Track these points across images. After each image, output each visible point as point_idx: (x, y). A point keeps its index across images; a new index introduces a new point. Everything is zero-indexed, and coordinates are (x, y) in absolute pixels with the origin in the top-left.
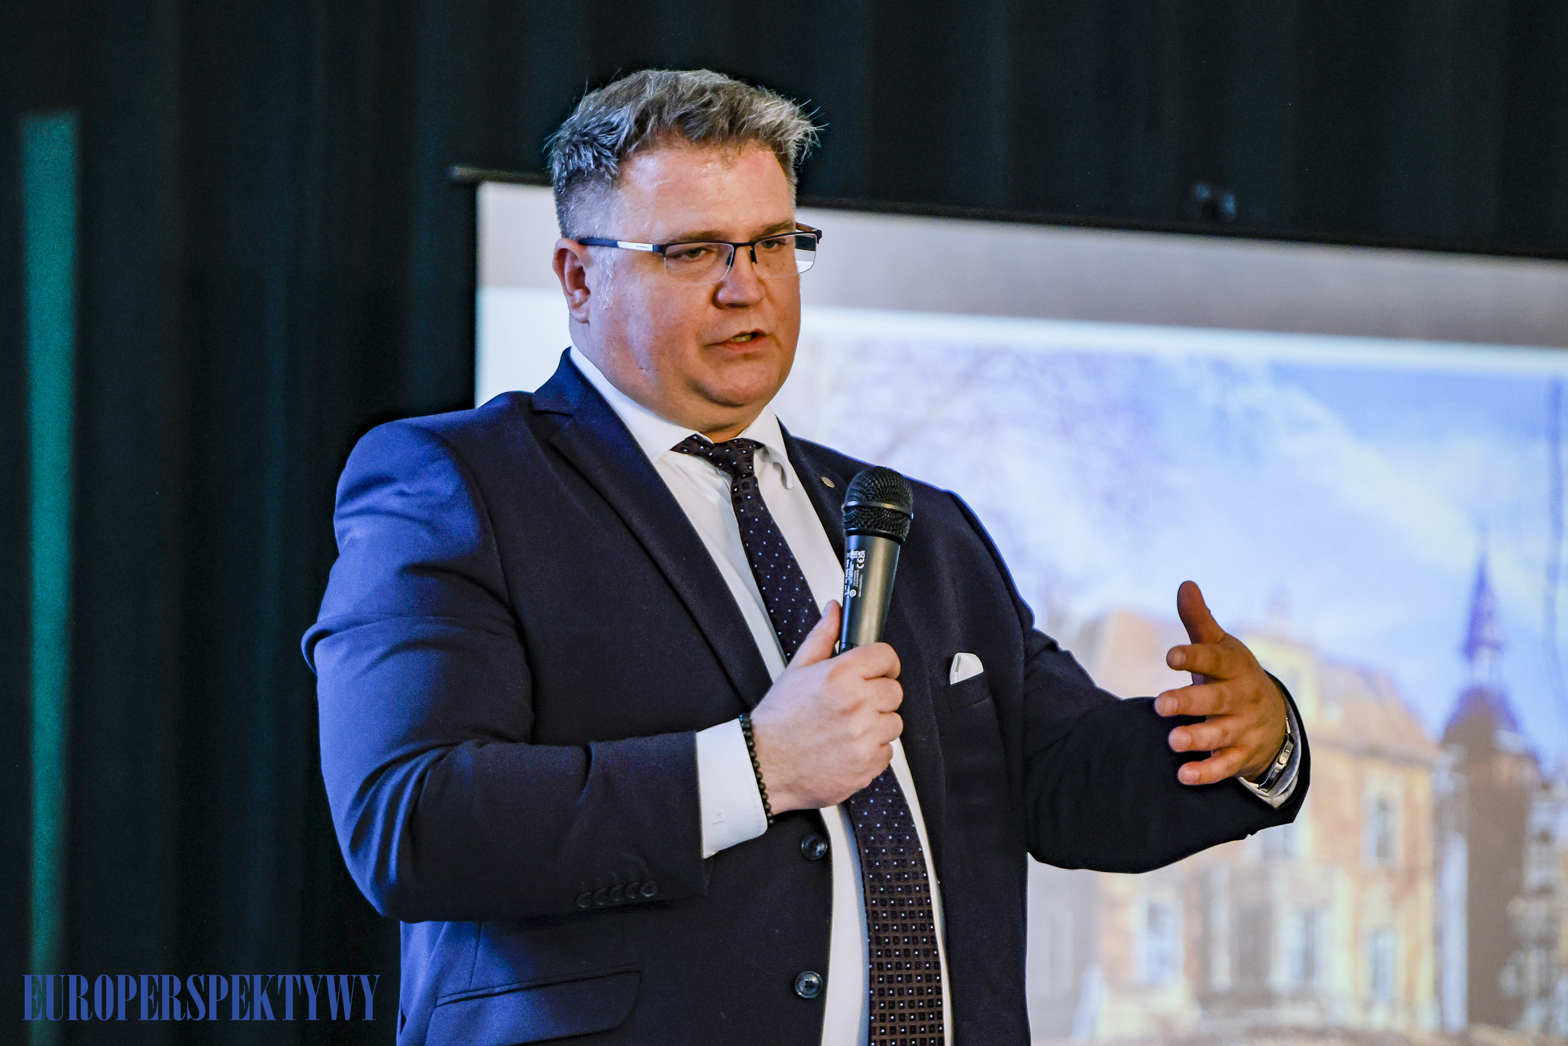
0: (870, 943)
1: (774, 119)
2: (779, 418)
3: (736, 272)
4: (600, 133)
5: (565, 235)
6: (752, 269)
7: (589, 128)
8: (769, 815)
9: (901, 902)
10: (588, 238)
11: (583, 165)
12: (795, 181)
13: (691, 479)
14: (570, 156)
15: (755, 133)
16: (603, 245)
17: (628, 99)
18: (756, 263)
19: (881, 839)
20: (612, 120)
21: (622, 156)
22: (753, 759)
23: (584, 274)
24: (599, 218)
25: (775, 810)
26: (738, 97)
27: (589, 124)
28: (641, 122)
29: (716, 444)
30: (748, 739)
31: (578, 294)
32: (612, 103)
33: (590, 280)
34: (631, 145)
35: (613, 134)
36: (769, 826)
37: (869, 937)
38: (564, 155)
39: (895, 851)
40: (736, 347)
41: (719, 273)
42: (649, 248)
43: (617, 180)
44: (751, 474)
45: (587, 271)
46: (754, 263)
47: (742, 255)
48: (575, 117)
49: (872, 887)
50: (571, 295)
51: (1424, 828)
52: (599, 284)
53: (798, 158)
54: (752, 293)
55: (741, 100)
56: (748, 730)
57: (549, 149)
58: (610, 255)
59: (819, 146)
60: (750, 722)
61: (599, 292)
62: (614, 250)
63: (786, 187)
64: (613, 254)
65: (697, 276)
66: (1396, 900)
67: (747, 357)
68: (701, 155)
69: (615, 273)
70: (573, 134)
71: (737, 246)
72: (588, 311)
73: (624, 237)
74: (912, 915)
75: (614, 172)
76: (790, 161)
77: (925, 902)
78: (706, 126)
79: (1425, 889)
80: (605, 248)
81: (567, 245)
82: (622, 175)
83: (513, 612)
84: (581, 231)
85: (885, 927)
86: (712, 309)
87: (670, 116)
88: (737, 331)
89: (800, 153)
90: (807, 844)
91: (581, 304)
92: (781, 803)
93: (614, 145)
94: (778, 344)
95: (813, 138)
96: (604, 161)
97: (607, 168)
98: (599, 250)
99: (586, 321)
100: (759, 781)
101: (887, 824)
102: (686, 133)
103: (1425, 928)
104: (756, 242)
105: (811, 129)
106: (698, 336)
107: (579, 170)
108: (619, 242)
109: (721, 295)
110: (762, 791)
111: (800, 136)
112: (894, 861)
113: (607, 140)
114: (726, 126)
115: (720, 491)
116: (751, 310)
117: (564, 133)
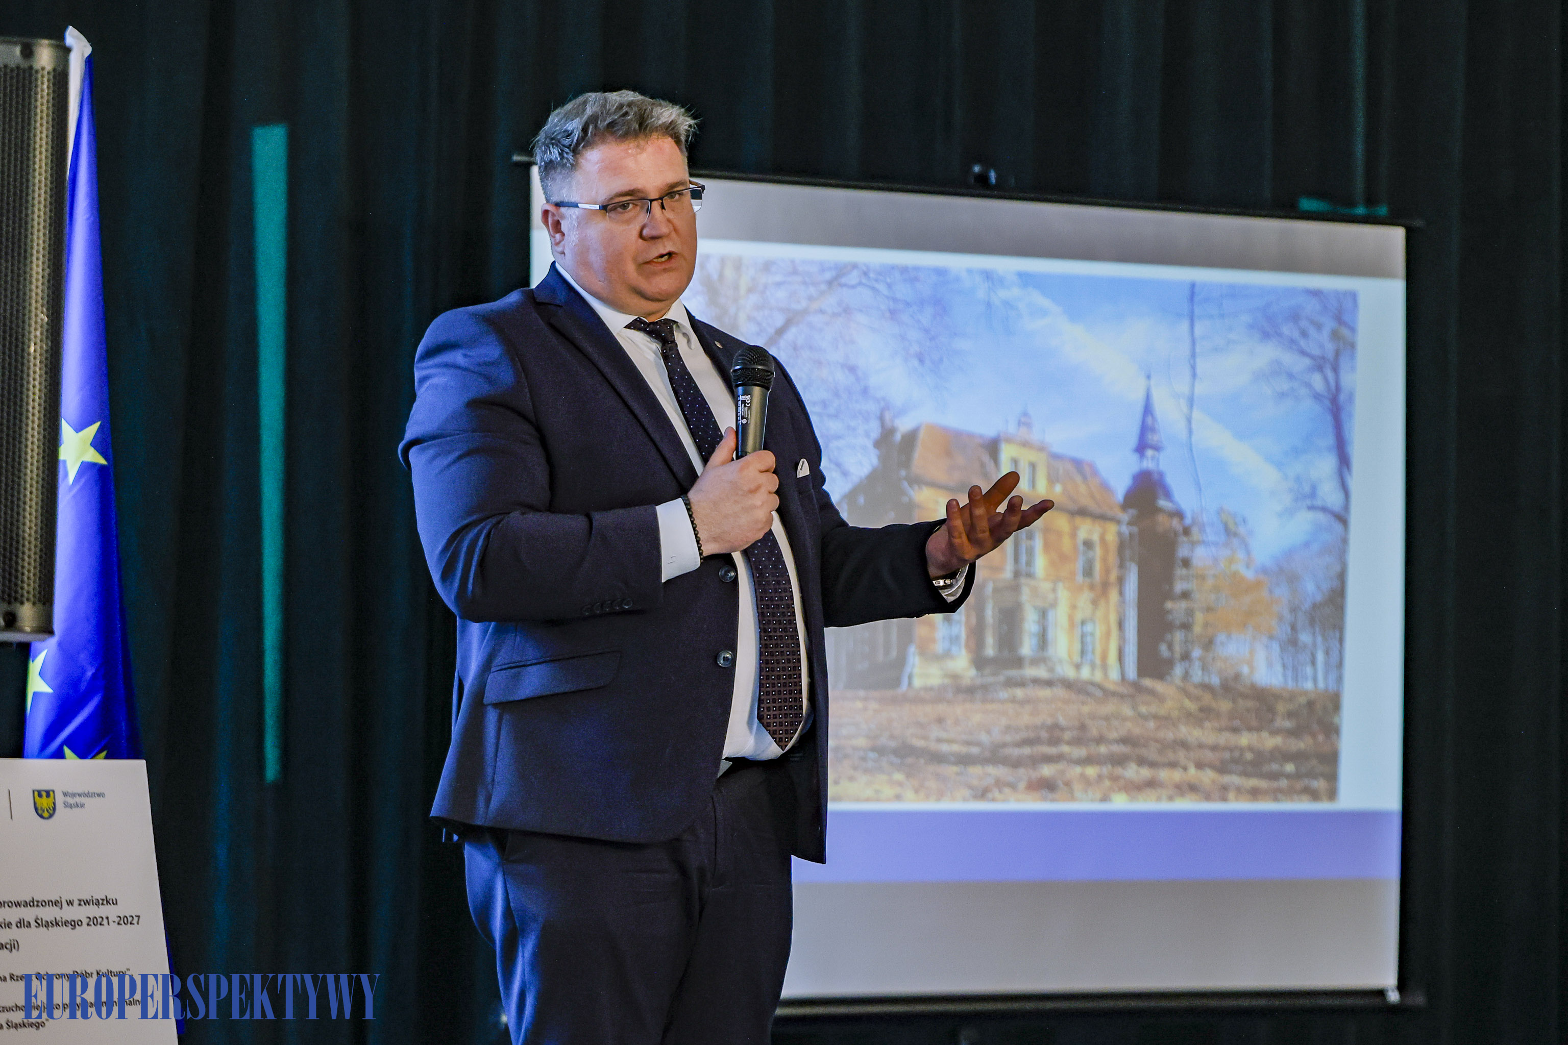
0: (760, 632)
1: (666, 120)
2: (687, 307)
3: (653, 217)
4: (561, 138)
5: (548, 201)
6: (663, 213)
7: (555, 134)
8: (702, 557)
9: (778, 606)
10: (561, 202)
11: (553, 158)
12: (686, 154)
13: (637, 346)
14: (545, 152)
15: (656, 129)
16: (569, 206)
17: (577, 115)
18: (665, 210)
19: (766, 567)
20: (569, 129)
21: (575, 151)
22: (692, 522)
23: (561, 224)
24: (565, 189)
25: (705, 554)
26: (645, 108)
27: (555, 132)
28: (585, 130)
29: (651, 323)
30: (689, 510)
31: (558, 236)
32: (568, 117)
33: (564, 227)
34: (580, 144)
35: (569, 139)
36: (701, 563)
37: (760, 628)
38: (542, 152)
39: (773, 575)
40: (658, 265)
41: (643, 218)
42: (597, 207)
43: (574, 166)
44: (673, 341)
45: (562, 222)
46: (664, 210)
47: (656, 206)
48: (546, 127)
49: (761, 597)
50: (554, 237)
51: (1113, 559)
52: (569, 230)
53: (686, 141)
54: (664, 229)
55: (645, 110)
56: (688, 505)
57: (533, 147)
58: (575, 212)
59: (698, 132)
60: (688, 500)
61: (569, 235)
62: (577, 209)
63: (680, 159)
64: (576, 211)
65: (628, 222)
66: (1095, 603)
67: (665, 270)
68: (623, 146)
69: (579, 223)
70: (546, 138)
71: (652, 201)
72: (564, 247)
73: (582, 201)
74: (783, 614)
75: (571, 161)
76: (681, 141)
77: (791, 606)
78: (625, 128)
79: (1114, 596)
80: (571, 208)
81: (548, 207)
82: (577, 163)
83: (539, 429)
84: (555, 198)
85: (769, 622)
86: (640, 241)
87: (602, 125)
88: (657, 254)
89: (688, 136)
90: (723, 572)
91: (560, 242)
92: (710, 549)
93: (570, 145)
94: (685, 259)
95: (694, 128)
96: (565, 155)
97: (567, 159)
98: (568, 210)
99: (563, 253)
100: (696, 535)
101: (769, 559)
102: (613, 133)
103: (1113, 618)
104: (663, 197)
105: (692, 122)
106: (635, 259)
107: (551, 161)
108: (579, 204)
109: (645, 232)
110: (698, 542)
111: (686, 127)
112: (773, 581)
113: (567, 142)
114: (637, 127)
115: (655, 353)
116: (665, 240)
117: (541, 136)
